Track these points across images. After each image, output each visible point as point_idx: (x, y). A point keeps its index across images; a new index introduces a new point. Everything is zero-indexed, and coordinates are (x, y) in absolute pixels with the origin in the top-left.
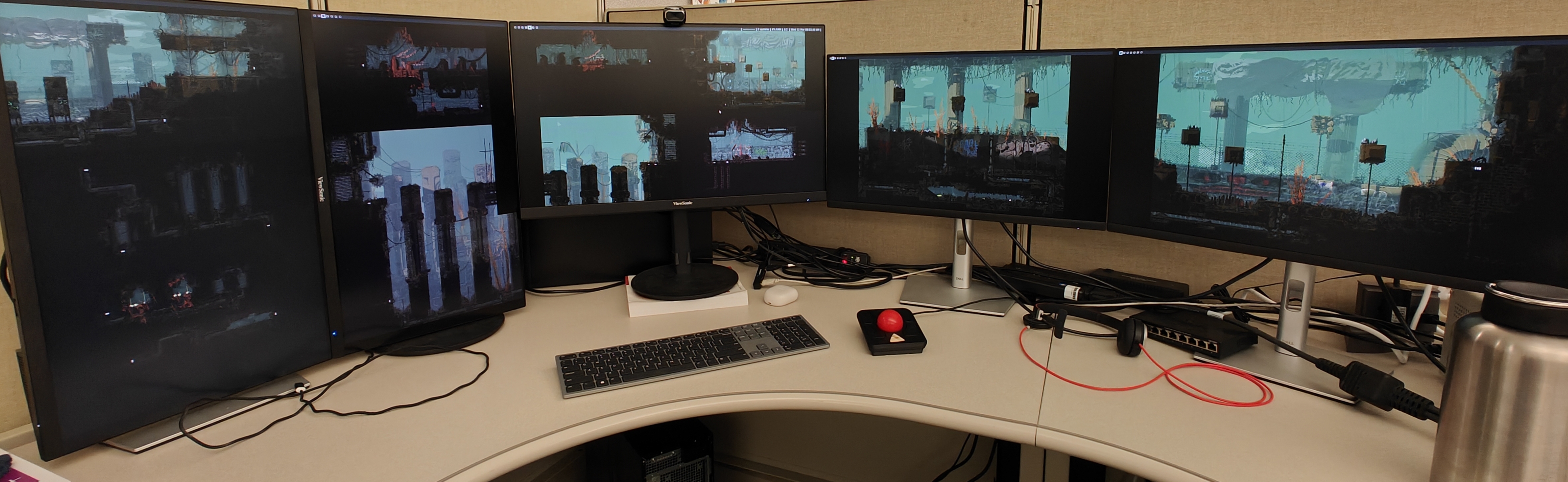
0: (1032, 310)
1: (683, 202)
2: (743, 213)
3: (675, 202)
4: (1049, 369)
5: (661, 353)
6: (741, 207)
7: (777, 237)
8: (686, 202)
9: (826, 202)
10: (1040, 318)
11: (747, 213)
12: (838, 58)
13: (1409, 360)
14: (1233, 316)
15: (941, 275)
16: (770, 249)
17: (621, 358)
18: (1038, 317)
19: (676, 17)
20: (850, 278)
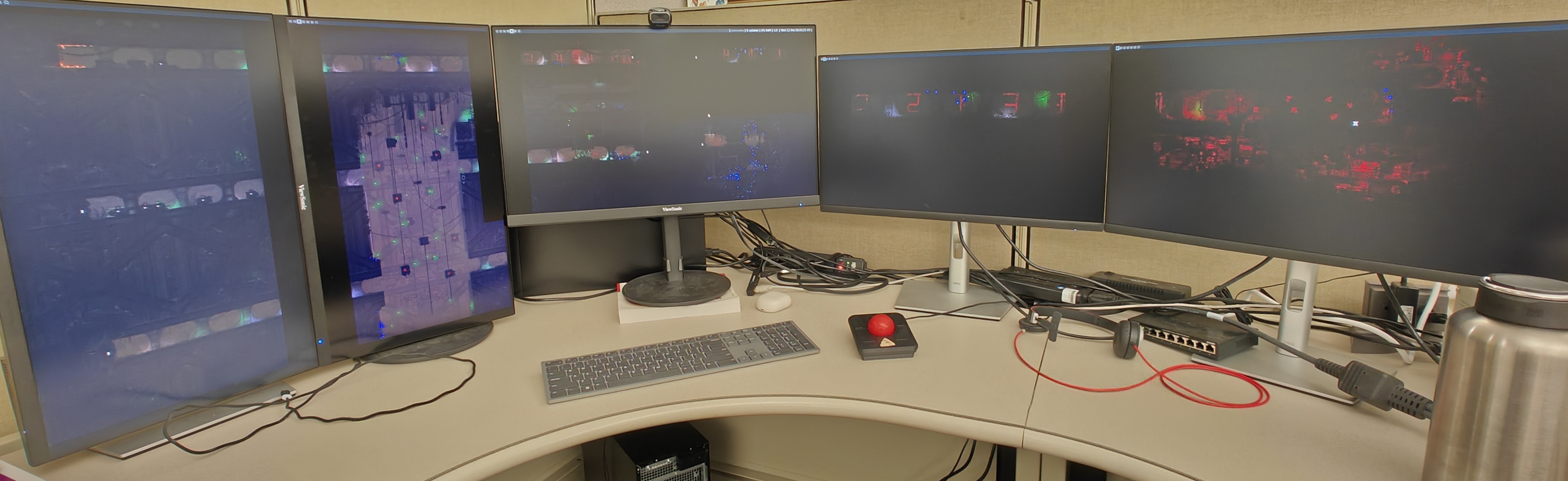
0: (1027, 313)
1: (672, 208)
2: (735, 219)
3: (664, 207)
4: (1041, 372)
5: (648, 359)
6: (732, 213)
7: (771, 243)
8: (675, 207)
9: (819, 206)
10: (1035, 322)
11: (740, 219)
12: (829, 59)
13: (1414, 360)
14: (1236, 319)
15: (939, 280)
16: (765, 256)
17: (608, 364)
18: (1032, 320)
19: (661, 18)
20: (845, 284)
